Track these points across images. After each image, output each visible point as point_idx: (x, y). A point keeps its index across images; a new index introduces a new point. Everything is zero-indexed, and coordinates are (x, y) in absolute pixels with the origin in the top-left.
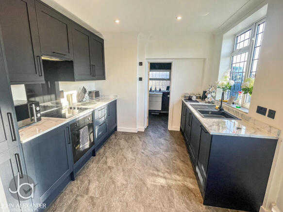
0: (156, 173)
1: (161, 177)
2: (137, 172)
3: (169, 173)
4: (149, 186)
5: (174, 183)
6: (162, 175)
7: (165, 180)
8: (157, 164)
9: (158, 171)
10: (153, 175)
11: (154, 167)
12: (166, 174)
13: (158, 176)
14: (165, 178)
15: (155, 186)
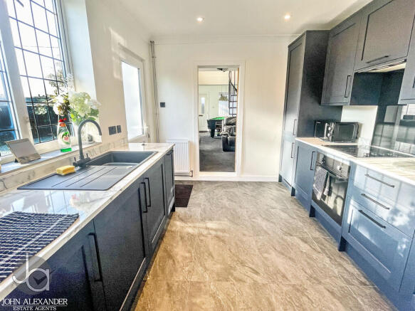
0: (220, 234)
1: (212, 229)
2: (246, 232)
3: (201, 234)
4: (226, 219)
5: (197, 225)
6: (211, 232)
7: (208, 226)
8: (219, 246)
9: (217, 237)
10: (223, 231)
11: (223, 241)
12: (205, 232)
13: (216, 230)
14: (207, 228)
15: (219, 220)
